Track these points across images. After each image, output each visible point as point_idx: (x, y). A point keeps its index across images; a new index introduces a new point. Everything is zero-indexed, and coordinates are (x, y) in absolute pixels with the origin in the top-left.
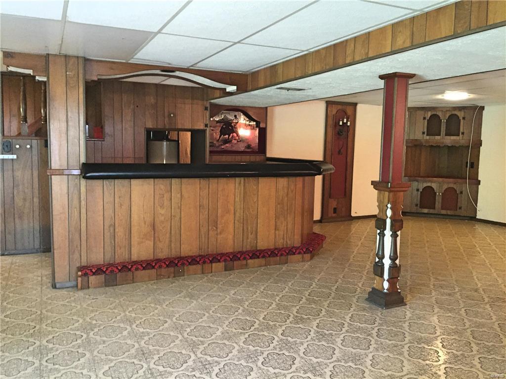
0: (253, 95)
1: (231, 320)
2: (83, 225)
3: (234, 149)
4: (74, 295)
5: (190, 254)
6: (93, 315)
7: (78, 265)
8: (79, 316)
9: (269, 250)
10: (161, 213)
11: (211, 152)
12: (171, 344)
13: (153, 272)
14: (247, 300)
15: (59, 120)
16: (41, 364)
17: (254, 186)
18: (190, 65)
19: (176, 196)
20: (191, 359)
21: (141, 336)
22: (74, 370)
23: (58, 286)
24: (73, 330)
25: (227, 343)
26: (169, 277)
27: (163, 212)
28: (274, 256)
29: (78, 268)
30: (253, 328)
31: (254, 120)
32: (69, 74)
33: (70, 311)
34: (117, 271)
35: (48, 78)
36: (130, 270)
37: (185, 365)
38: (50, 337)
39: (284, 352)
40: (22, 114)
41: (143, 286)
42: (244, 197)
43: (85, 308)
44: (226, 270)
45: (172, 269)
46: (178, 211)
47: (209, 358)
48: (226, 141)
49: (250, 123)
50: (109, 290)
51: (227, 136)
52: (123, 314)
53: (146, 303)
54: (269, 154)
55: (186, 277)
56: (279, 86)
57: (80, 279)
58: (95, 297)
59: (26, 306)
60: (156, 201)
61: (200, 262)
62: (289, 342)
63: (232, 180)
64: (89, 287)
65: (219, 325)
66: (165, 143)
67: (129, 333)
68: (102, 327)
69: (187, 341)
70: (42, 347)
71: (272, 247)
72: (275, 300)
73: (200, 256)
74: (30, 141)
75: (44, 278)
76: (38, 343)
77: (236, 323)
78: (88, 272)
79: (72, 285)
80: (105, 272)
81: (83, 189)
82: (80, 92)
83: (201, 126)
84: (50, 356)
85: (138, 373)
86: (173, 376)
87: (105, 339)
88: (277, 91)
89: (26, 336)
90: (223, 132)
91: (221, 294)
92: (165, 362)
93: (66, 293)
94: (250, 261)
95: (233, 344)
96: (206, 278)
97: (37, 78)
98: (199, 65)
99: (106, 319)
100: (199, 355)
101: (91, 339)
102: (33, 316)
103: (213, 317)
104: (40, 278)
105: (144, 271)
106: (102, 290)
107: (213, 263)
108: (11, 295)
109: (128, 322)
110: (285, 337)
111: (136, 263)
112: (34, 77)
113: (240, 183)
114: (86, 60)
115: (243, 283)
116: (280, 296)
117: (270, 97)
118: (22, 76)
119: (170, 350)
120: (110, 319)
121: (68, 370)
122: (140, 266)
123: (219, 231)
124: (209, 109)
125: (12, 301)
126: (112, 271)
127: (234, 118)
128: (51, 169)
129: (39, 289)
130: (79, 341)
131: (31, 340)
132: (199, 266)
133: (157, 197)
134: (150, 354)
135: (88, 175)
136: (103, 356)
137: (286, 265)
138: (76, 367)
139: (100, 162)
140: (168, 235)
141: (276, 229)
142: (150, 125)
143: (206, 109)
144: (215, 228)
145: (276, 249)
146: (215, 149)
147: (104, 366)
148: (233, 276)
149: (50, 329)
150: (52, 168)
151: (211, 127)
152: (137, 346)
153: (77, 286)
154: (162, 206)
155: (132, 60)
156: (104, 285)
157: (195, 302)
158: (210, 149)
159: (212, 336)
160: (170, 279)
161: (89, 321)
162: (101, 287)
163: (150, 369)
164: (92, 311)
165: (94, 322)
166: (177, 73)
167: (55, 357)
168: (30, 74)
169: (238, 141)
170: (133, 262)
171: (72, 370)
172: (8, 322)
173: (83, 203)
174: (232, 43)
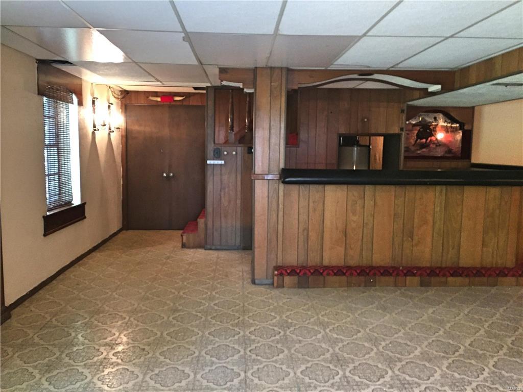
0: (461, 94)
1: (430, 341)
2: (280, 227)
3: (432, 154)
4: (271, 293)
5: (382, 264)
6: (288, 313)
7: (274, 265)
8: (276, 313)
9: (475, 268)
10: (353, 220)
11: (405, 158)
12: (366, 356)
13: (344, 278)
14: (449, 322)
15: (263, 128)
16: (245, 353)
17: (457, 196)
18: (391, 66)
19: (369, 203)
20: (388, 375)
21: (335, 342)
22: (274, 364)
23: (257, 281)
24: (272, 326)
25: (427, 365)
26: (359, 286)
27: (355, 218)
28: (479, 276)
29: (274, 267)
30: (457, 354)
31: (457, 122)
32: (273, 85)
33: (268, 306)
34: (310, 274)
35: (255, 90)
36: (321, 274)
37: (382, 381)
38: (252, 329)
39: (497, 386)
40: (230, 124)
41: (334, 292)
42: (445, 207)
43: (281, 306)
44: (422, 285)
45: (362, 278)
46: (371, 219)
47: (408, 378)
48: (423, 146)
49: (453, 125)
50: (303, 291)
51: (424, 140)
52: (316, 317)
53: (338, 309)
54: (474, 160)
55: (377, 287)
56: (495, 82)
57: (276, 278)
58: (289, 297)
59: (231, 297)
60: (349, 207)
61: (393, 274)
62: (503, 376)
63: (431, 188)
64: (283, 287)
65: (418, 345)
66: (356, 149)
67: (323, 337)
68: (297, 327)
69: (382, 355)
70: (246, 337)
71: (478, 266)
72: (483, 326)
73: (392, 267)
74: (235, 148)
75: (245, 274)
76: (242, 333)
77: (437, 345)
78: (284, 272)
79: (269, 283)
80: (298, 274)
81: (281, 193)
82: (282, 101)
83: (395, 130)
84: (253, 347)
85: (334, 379)
86: (370, 390)
87: (300, 338)
88: (492, 88)
89: (232, 325)
90: (419, 136)
91: (417, 311)
92: (361, 373)
93: (263, 289)
94: (450, 279)
95: (434, 367)
96: (399, 291)
97: (245, 90)
98: (400, 65)
99: (300, 320)
100: (397, 372)
101: (288, 337)
102: (237, 307)
103: (409, 335)
104: (241, 274)
105: (335, 277)
106: (295, 290)
107: (408, 276)
108: (219, 286)
109: (321, 326)
110: (498, 369)
111: (327, 268)
112: (243, 89)
113: (441, 192)
114: (289, 71)
115: (443, 302)
116: (490, 322)
117: (481, 95)
118: (232, 90)
119: (365, 362)
120: (304, 320)
121: (270, 363)
122: (331, 272)
123: (414, 242)
124: (405, 112)
125: (220, 292)
126: (305, 274)
127: (433, 120)
128: (254, 174)
129: (241, 283)
130: (277, 337)
131: (237, 329)
132: (392, 277)
133: (350, 203)
134: (345, 361)
135: (287, 180)
136: (300, 355)
137: (496, 287)
138: (276, 361)
139: (294, 168)
140: (360, 243)
141: (484, 245)
142: (342, 131)
143: (403, 111)
144: (410, 239)
145: (482, 268)
146: (411, 155)
147: (302, 366)
148: (431, 293)
149: (251, 321)
150: (256, 173)
151: (406, 131)
152: (331, 351)
153: (273, 284)
154: (354, 213)
155: (333, 66)
156: (297, 286)
157: (388, 315)
158: (404, 153)
159: (410, 354)
160: (361, 288)
161: (285, 318)
162: (295, 288)
163: (346, 377)
164: (288, 310)
165: (290, 321)
166: (376, 76)
167: (257, 349)
168: (239, 87)
169: (437, 146)
170: (325, 267)
171: (272, 363)
172: (217, 310)
173: (281, 206)
174: (442, 39)
